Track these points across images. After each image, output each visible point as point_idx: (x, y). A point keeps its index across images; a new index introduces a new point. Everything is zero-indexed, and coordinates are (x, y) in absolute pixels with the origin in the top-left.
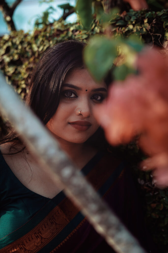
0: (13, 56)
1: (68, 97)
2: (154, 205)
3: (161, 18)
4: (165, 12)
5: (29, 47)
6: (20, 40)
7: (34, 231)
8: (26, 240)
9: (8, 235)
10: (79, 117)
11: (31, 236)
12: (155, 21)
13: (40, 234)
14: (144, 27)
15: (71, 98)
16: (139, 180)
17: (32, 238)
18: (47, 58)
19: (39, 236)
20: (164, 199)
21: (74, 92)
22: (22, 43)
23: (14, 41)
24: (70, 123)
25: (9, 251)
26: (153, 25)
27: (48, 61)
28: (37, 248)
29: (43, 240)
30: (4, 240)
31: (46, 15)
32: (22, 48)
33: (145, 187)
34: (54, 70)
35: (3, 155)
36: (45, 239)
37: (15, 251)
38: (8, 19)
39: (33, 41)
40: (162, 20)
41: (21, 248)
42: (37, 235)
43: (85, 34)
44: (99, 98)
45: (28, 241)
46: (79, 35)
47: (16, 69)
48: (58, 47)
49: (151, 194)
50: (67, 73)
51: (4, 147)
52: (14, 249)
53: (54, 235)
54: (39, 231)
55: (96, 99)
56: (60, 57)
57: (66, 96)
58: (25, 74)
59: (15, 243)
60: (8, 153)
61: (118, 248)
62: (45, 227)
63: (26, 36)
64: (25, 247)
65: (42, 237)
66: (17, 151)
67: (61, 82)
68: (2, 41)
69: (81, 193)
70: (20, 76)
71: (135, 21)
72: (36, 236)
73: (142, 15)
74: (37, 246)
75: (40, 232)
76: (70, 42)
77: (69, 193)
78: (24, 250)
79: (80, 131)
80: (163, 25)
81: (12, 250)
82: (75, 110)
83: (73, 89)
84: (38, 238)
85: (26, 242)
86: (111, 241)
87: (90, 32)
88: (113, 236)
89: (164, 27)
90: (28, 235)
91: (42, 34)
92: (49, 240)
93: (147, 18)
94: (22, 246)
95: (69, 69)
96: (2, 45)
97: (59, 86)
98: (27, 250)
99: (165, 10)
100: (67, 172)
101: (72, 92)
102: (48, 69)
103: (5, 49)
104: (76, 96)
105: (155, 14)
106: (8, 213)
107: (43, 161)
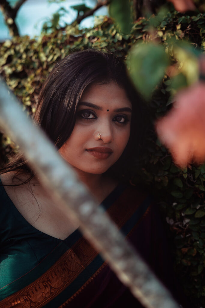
0: (16, 67)
1: (85, 118)
2: (185, 250)
3: (197, 24)
4: (202, 17)
5: (35, 56)
6: (25, 47)
7: (42, 279)
8: (32, 290)
9: (10, 284)
10: (99, 142)
11: (39, 285)
12: (190, 28)
13: (49, 283)
14: (177, 34)
15: (89, 120)
16: (167, 219)
17: (39, 287)
18: (60, 71)
19: (48, 285)
20: (198, 242)
21: (93, 112)
22: (27, 51)
23: (17, 48)
24: (87, 150)
25: (11, 303)
26: (187, 32)
27: (61, 74)
28: (45, 299)
29: (53, 290)
30: (5, 290)
31: (56, 17)
32: (27, 57)
33: (175, 228)
34: (69, 85)
35: (5, 187)
36: (55, 288)
37: (18, 304)
38: (10, 21)
39: (40, 49)
40: (199, 27)
41: (25, 300)
42: (45, 284)
43: (105, 41)
44: (123, 120)
45: (34, 291)
46: (98, 43)
47: (19, 83)
48: (73, 58)
49: (182, 236)
50: (85, 88)
51: (6, 177)
52: (17, 301)
53: (66, 284)
54: (48, 279)
55: (119, 121)
56: (76, 69)
57: (83, 116)
58: (30, 89)
59: (19, 294)
60: (10, 185)
61: (146, 301)
62: (56, 275)
63: (32, 42)
64: (31, 298)
65: (52, 286)
66: (20, 182)
67: (77, 100)
68: (2, 49)
69: (103, 234)
70: (24, 91)
71: (166, 27)
72: (44, 286)
73: (174, 19)
74: (45, 298)
75: (49, 281)
76: (88, 51)
77: (89, 234)
78: (29, 303)
79: (99, 159)
80: (199, 33)
81: (14, 302)
82: (94, 134)
83: (92, 108)
84: (46, 287)
85: (32, 292)
86: (138, 293)
87: (111, 39)
88: (140, 287)
89: (201, 35)
90: (35, 284)
91: (52, 40)
92: (60, 290)
93: (181, 23)
94: (27, 297)
95: (87, 84)
96: (2, 53)
97: (75, 105)
98: (33, 302)
99: (202, 15)
100: (86, 208)
101: (90, 113)
102: (61, 84)
103: (6, 58)
104: (96, 117)
105: (190, 19)
106: (10, 257)
107: (57, 196)
